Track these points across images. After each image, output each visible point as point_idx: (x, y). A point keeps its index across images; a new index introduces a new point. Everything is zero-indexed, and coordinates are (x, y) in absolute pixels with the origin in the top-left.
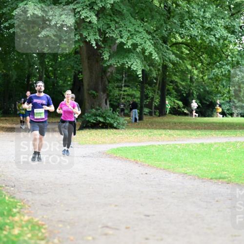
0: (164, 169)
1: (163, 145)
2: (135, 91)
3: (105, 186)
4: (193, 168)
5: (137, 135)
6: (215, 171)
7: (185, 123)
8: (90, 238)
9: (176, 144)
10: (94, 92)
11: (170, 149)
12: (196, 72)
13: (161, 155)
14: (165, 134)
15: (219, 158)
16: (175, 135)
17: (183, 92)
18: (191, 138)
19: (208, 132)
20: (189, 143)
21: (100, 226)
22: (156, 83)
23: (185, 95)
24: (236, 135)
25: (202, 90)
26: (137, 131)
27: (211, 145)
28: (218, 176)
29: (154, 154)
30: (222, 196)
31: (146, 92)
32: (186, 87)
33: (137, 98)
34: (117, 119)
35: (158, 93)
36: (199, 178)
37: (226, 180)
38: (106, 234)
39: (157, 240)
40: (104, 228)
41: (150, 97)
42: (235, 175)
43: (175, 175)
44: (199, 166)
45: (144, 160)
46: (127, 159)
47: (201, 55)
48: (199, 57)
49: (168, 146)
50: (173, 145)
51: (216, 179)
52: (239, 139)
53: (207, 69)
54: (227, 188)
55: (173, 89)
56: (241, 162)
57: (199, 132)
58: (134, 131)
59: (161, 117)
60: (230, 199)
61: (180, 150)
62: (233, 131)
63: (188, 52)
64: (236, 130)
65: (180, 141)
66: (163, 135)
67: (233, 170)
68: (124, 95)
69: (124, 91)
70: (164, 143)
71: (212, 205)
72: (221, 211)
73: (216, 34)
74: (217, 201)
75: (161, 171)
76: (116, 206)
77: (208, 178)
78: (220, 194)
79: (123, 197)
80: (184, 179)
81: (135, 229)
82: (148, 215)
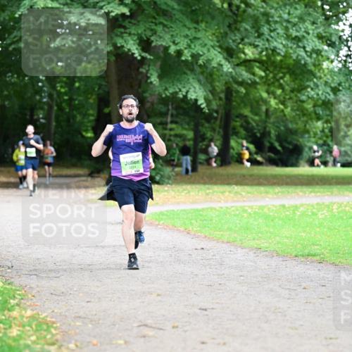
0: (228, 242)
1: (227, 208)
2: (186, 129)
4: (270, 241)
5: (189, 192)
6: (302, 245)
7: (258, 176)
8: (121, 342)
9: (245, 206)
11: (237, 212)
12: (273, 102)
13: (223, 221)
14: (230, 192)
15: (307, 226)
16: (244, 194)
17: (255, 131)
18: (268, 197)
19: (291, 189)
20: (264, 204)
21: (135, 325)
22: (216, 118)
23: (258, 135)
24: (332, 193)
25: (282, 128)
26: (189, 187)
27: (296, 207)
28: (306, 252)
29: (214, 221)
30: (312, 281)
31: (203, 130)
32: (260, 124)
33: (189, 140)
34: (160, 170)
35: (219, 132)
36: (278, 255)
37: (318, 258)
38: (144, 337)
39: (219, 344)
40: (142, 328)
41: (207, 138)
42: (330, 250)
43: (244, 250)
44: (278, 238)
45: (199, 229)
46: (174, 228)
47: (282, 78)
48: (278, 80)
49: (233, 209)
50: (241, 207)
51: (303, 256)
52: (336, 199)
53: (290, 98)
54: (319, 270)
55: (242, 126)
56: (339, 231)
57: (277, 189)
58: (184, 187)
59: (223, 168)
60: (323, 286)
61: (250, 214)
62: (327, 187)
63: (263, 74)
64: (332, 186)
65: (250, 201)
66: (227, 193)
67: (327, 244)
68: (170, 136)
69: (171, 130)
70: (228, 205)
71: (297, 295)
72: (310, 303)
73: (306, 45)
74: (305, 288)
75: (224, 245)
76: (158, 295)
77: (291, 255)
78: (308, 277)
79: (169, 283)
80: (258, 256)
81: (186, 329)
82: (204, 308)
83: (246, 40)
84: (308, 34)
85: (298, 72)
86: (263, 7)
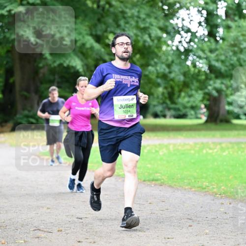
3: (37, 188)
6: (148, 173)
8: (22, 241)
10: (25, 93)
15: (152, 160)
21: (32, 229)
27: (144, 147)
28: (151, 178)
30: (155, 198)
37: (159, 182)
38: (38, 238)
39: (91, 242)
42: (168, 177)
51: (149, 181)
52: (172, 141)
54: (160, 190)
60: (163, 202)
62: (166, 132)
64: (169, 132)
67: (166, 172)
71: (145, 208)
72: (154, 213)
74: (150, 203)
76: (48, 208)
77: (141, 180)
78: (152, 196)
79: (56, 200)
80: (117, 181)
81: (67, 232)
82: (80, 217)
83: (109, 29)
84: (152, 25)
85: (146, 52)
86: (121, 7)
